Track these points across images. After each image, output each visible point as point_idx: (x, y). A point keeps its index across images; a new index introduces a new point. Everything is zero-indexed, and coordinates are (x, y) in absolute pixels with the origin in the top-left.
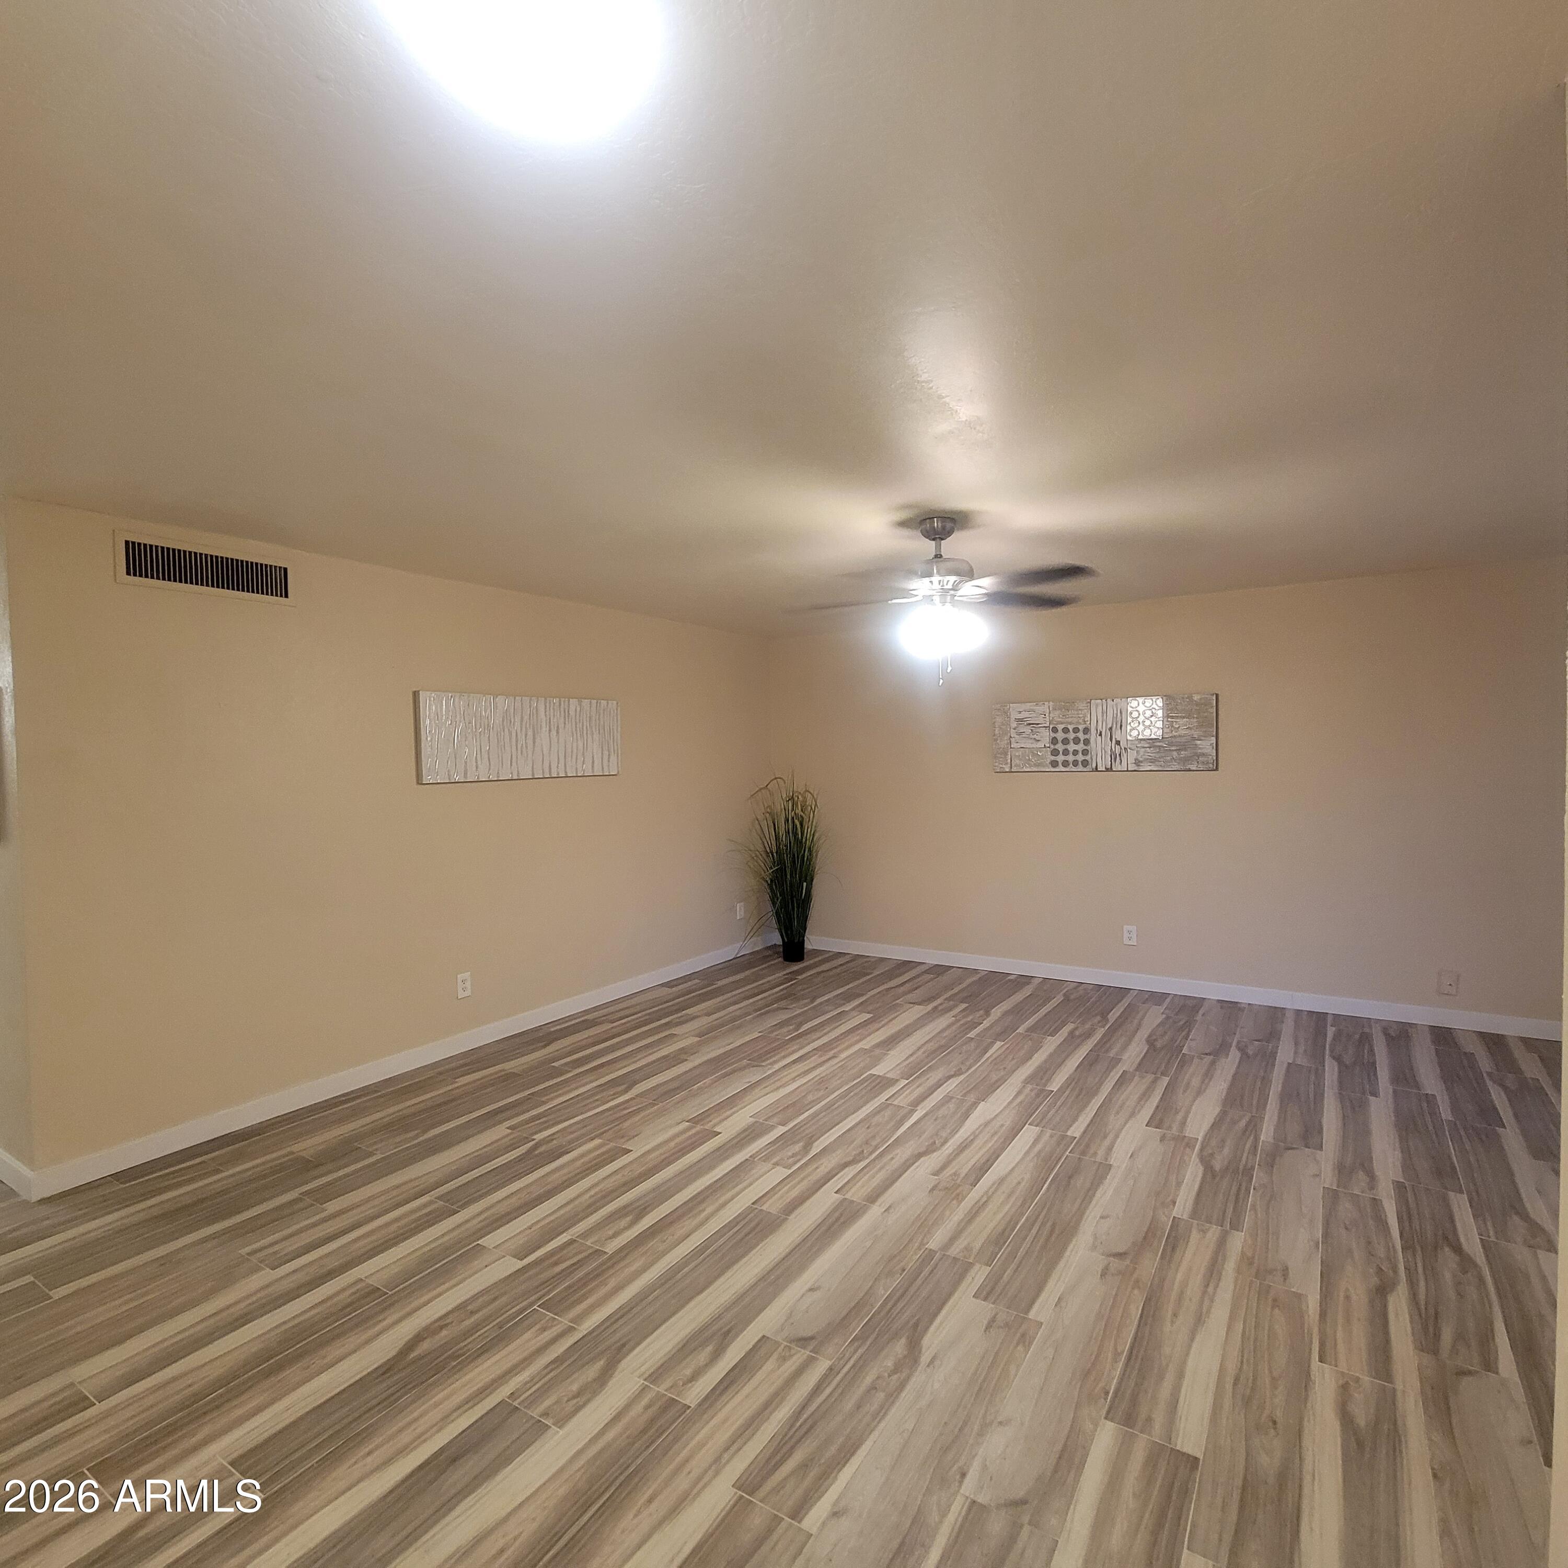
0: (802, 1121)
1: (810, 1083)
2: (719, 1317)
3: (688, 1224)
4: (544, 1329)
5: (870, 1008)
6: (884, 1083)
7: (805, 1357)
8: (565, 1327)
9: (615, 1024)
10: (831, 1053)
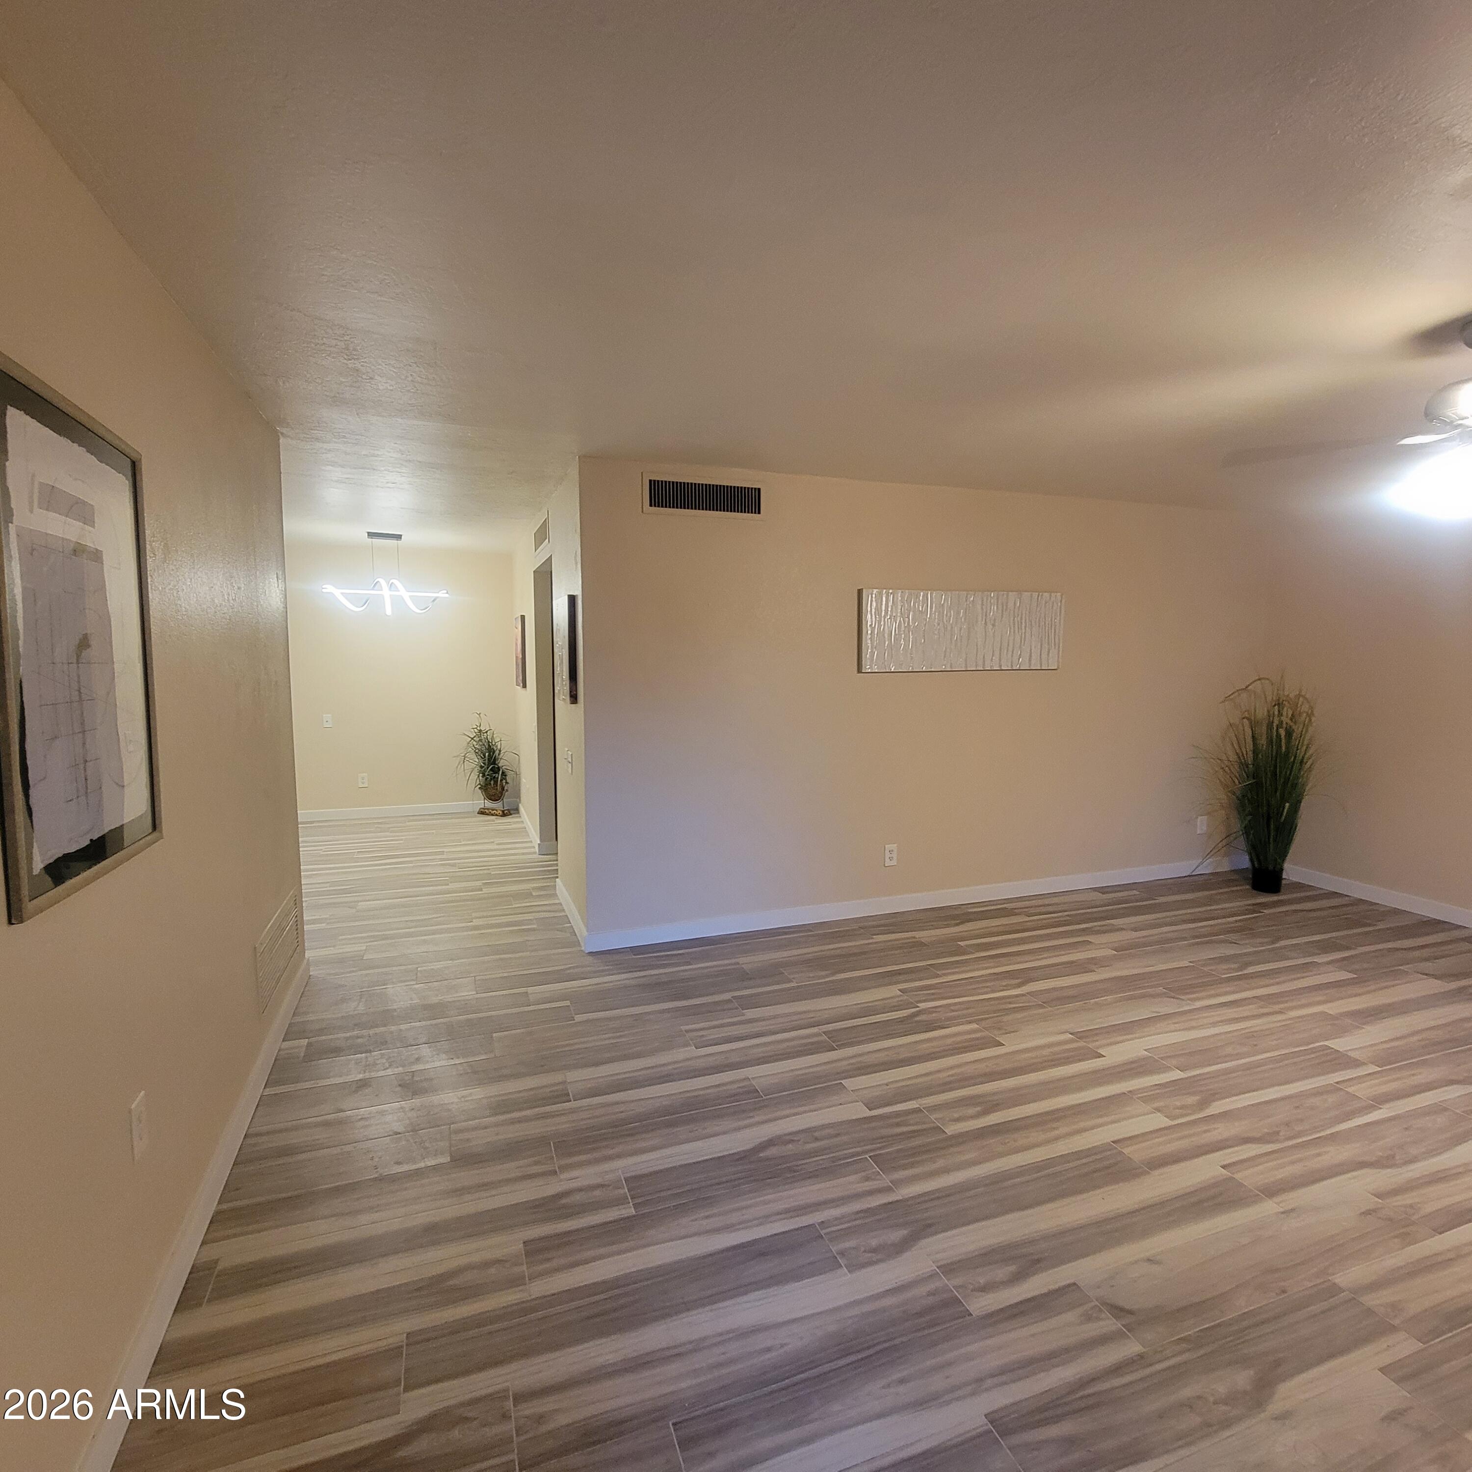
0: (1208, 1073)
1: (1235, 1034)
2: (1032, 1242)
3: (1035, 1136)
4: (867, 1179)
5: (1357, 967)
6: (1342, 1061)
7: (1114, 1328)
8: (886, 1185)
9: (1031, 918)
10: (1277, 1007)
